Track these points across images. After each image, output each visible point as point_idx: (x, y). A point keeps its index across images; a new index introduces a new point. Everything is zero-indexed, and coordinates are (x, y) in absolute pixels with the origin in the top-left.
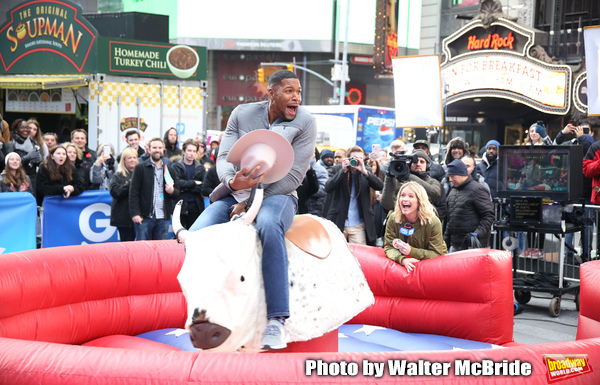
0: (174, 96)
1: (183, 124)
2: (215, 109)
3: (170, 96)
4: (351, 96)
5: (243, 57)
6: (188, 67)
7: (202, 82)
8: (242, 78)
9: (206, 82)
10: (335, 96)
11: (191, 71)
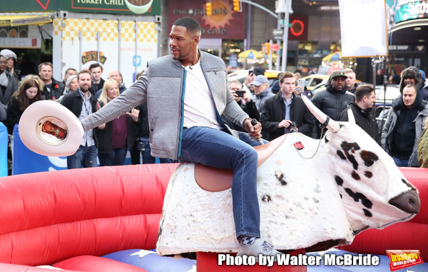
0: (131, 30)
1: (139, 57)
2: (166, 41)
3: (127, 30)
4: (294, 27)
7: (157, 17)
8: (191, 12)
9: (160, 17)
10: (279, 28)
11: (146, 8)
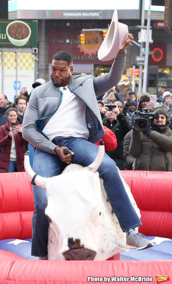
0: (12, 60)
1: (19, 82)
2: (47, 66)
3: (9, 60)
4: (154, 54)
5: (68, 24)
6: (23, 38)
7: (34, 49)
8: (68, 41)
9: (37, 49)
10: (141, 55)
11: (25, 41)
